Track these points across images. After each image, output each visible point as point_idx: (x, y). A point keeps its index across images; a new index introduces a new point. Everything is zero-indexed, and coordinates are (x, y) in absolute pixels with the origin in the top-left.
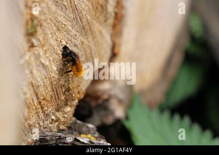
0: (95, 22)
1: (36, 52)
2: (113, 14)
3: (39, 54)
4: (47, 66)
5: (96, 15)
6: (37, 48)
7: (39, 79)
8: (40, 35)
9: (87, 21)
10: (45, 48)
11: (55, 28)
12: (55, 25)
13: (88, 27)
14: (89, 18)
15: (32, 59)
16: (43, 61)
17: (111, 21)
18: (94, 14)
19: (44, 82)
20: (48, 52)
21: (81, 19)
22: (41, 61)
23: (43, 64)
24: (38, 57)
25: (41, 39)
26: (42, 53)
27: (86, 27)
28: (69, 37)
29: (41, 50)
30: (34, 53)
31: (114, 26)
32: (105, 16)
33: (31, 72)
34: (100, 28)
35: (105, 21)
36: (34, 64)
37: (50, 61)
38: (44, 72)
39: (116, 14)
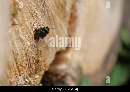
0: (57, 16)
1: (17, 29)
2: (69, 14)
3: (18, 31)
4: (24, 41)
5: (58, 11)
6: (17, 26)
7: (18, 49)
8: (19, 17)
9: (52, 14)
10: (22, 27)
11: (29, 14)
12: (30, 12)
13: (52, 19)
14: (53, 12)
15: (14, 33)
16: (21, 36)
17: (68, 18)
18: (56, 10)
19: (21, 52)
20: (24, 31)
21: (48, 12)
22: (19, 36)
23: (21, 38)
24: (17, 33)
25: (20, 20)
26: (20, 30)
27: (51, 18)
28: (39, 23)
29: (20, 28)
30: (15, 29)
31: (70, 23)
32: (64, 14)
33: (13, 43)
34: (61, 22)
35: (64, 17)
36: (15, 37)
37: (26, 37)
38: (21, 45)
39: (72, 14)
